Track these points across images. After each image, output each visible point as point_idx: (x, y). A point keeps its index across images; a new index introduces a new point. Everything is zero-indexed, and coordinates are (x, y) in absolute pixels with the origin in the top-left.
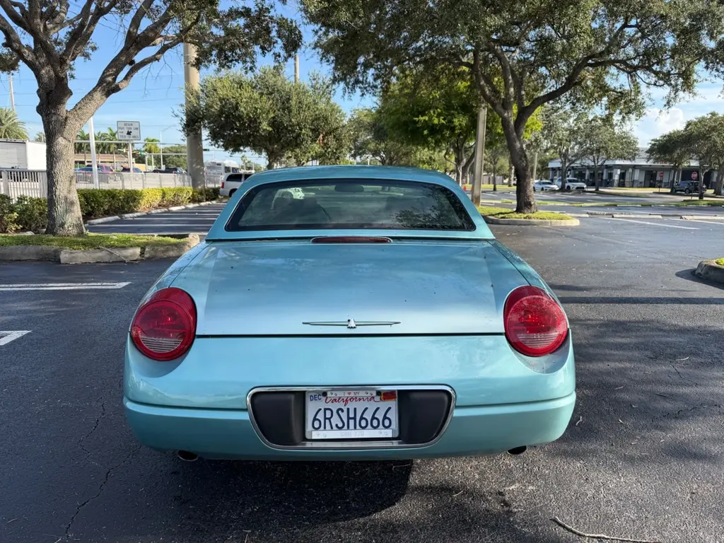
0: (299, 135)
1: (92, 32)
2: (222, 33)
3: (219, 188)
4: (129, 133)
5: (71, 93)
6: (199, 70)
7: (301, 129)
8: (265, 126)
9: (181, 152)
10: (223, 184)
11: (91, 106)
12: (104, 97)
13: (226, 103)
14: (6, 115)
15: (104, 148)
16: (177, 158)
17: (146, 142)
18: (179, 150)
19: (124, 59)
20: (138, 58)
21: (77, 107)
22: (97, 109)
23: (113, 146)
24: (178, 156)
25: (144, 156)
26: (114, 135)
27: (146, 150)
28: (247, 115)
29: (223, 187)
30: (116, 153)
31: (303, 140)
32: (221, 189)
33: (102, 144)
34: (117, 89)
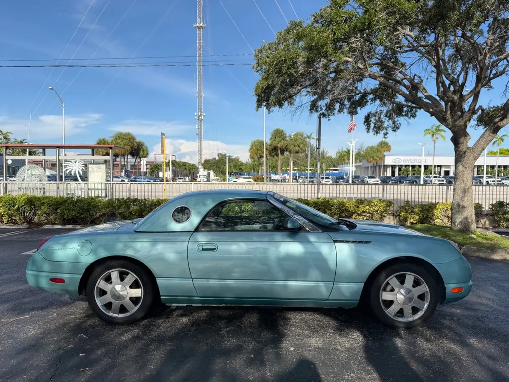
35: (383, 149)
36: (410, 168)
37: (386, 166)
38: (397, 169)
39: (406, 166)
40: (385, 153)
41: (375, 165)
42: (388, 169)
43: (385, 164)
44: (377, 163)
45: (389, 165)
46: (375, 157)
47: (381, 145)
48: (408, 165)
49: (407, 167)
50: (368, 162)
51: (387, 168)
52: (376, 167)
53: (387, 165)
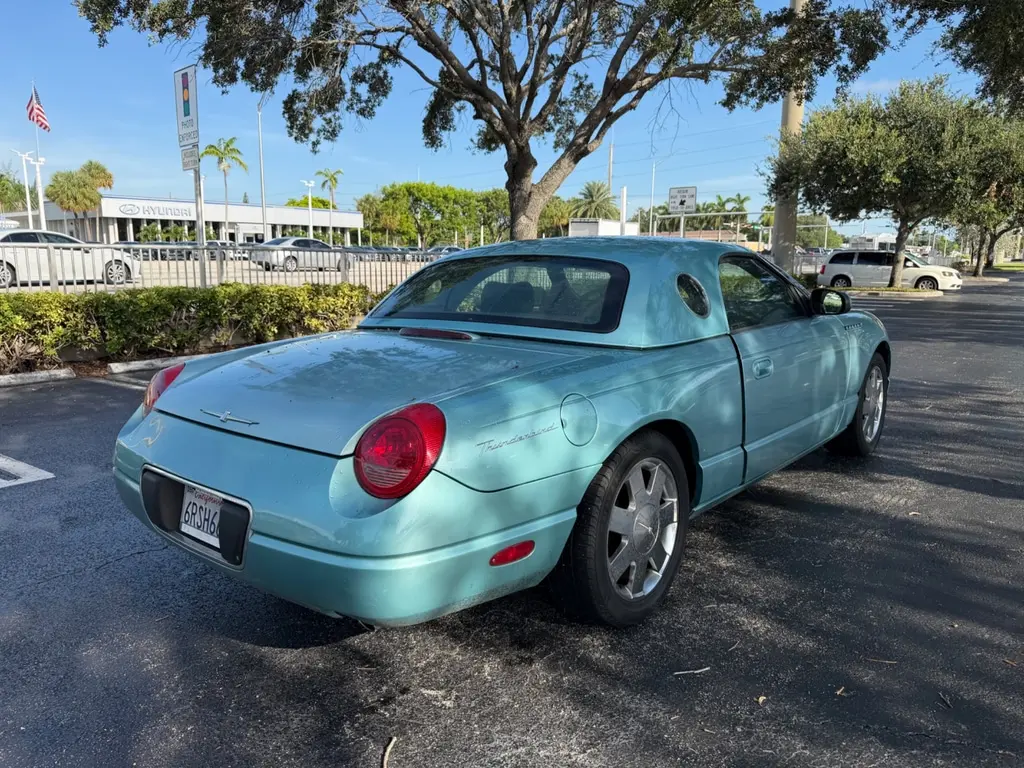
0: (949, 186)
1: (561, 87)
2: (760, 52)
3: (816, 275)
4: (682, 203)
5: (535, 164)
6: (731, 109)
7: (954, 176)
8: (889, 177)
9: (813, 223)
10: (824, 267)
11: (557, 177)
12: (572, 163)
13: (828, 149)
14: (599, 190)
15: (708, 222)
16: (805, 232)
17: (764, 211)
18: (810, 221)
19: (599, 113)
20: (614, 110)
21: (544, 180)
22: (563, 179)
23: (718, 220)
24: (808, 230)
25: (758, 230)
26: (723, 205)
27: (762, 223)
28: (861, 162)
29: (822, 272)
30: (723, 229)
31: (958, 193)
32: (820, 276)
33: (707, 217)
34: (585, 153)
35: (98, 182)
36: (159, 227)
37: (106, 221)
38: (130, 228)
39: (149, 222)
40: (101, 190)
41: (81, 216)
42: (111, 227)
43: (104, 215)
44: (85, 213)
45: (113, 218)
46: (80, 198)
47: (90, 170)
48: (154, 220)
49: (153, 224)
50: (63, 209)
51: (107, 225)
52: (82, 220)
53: (107, 219)
